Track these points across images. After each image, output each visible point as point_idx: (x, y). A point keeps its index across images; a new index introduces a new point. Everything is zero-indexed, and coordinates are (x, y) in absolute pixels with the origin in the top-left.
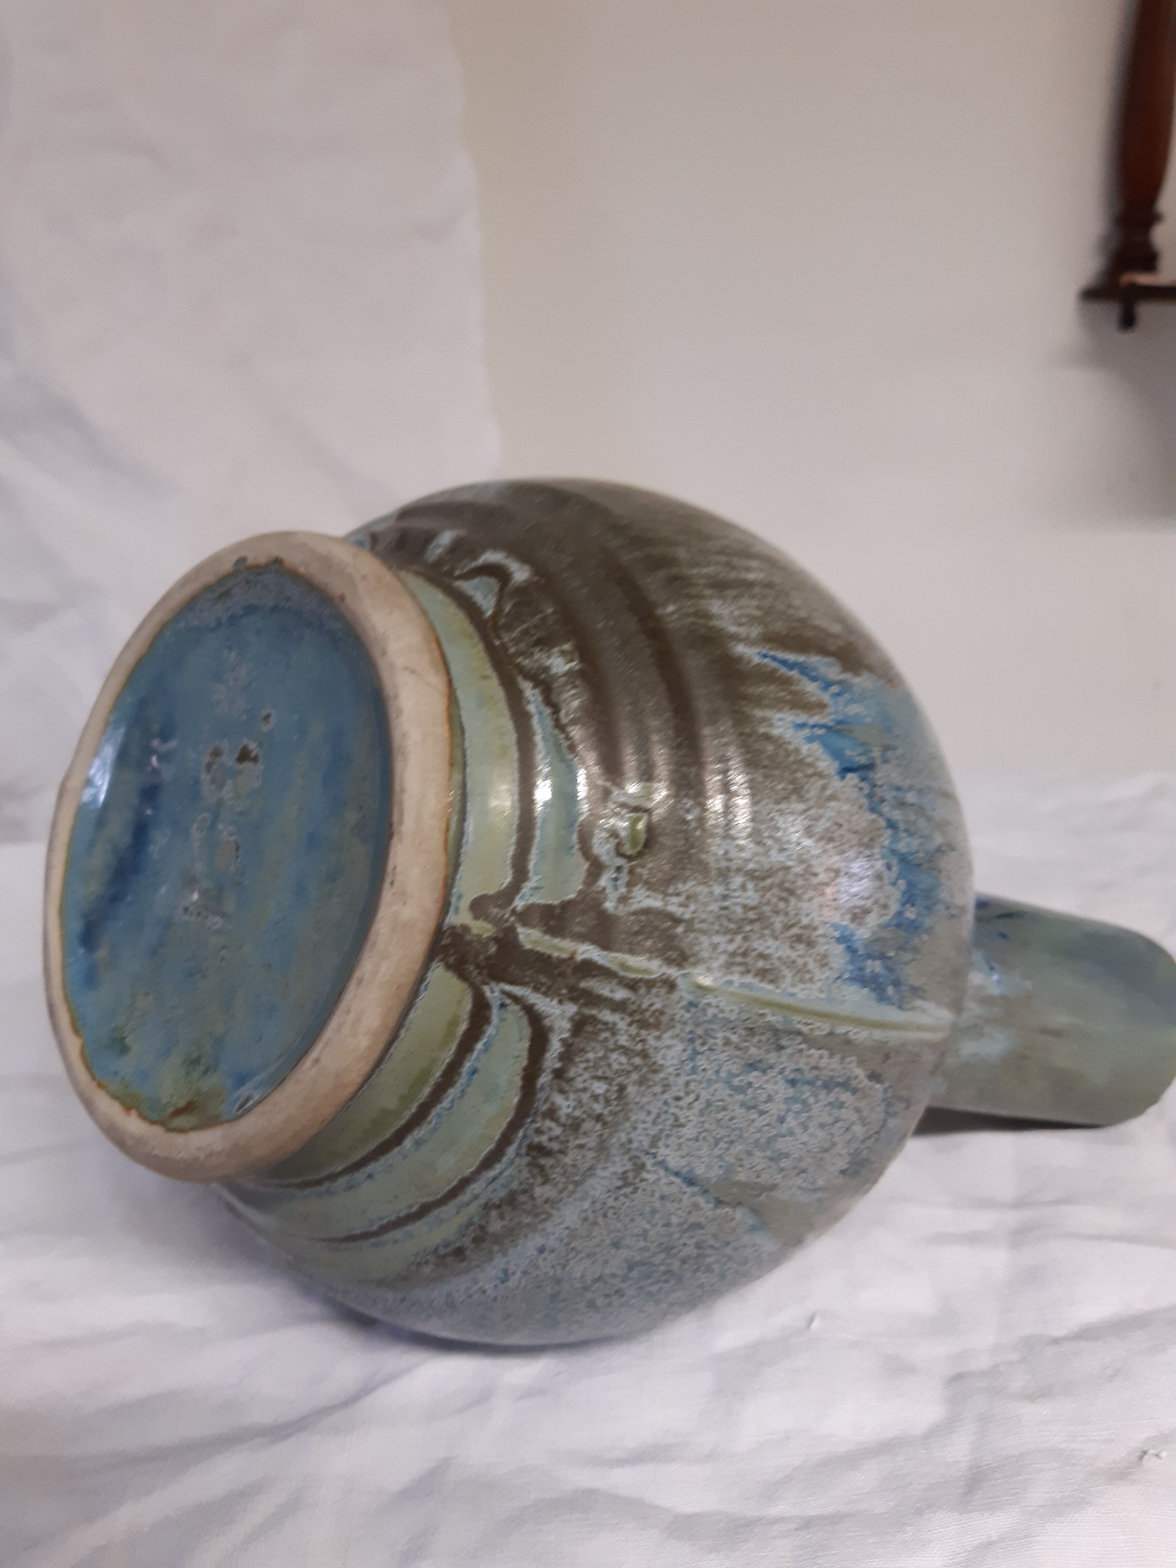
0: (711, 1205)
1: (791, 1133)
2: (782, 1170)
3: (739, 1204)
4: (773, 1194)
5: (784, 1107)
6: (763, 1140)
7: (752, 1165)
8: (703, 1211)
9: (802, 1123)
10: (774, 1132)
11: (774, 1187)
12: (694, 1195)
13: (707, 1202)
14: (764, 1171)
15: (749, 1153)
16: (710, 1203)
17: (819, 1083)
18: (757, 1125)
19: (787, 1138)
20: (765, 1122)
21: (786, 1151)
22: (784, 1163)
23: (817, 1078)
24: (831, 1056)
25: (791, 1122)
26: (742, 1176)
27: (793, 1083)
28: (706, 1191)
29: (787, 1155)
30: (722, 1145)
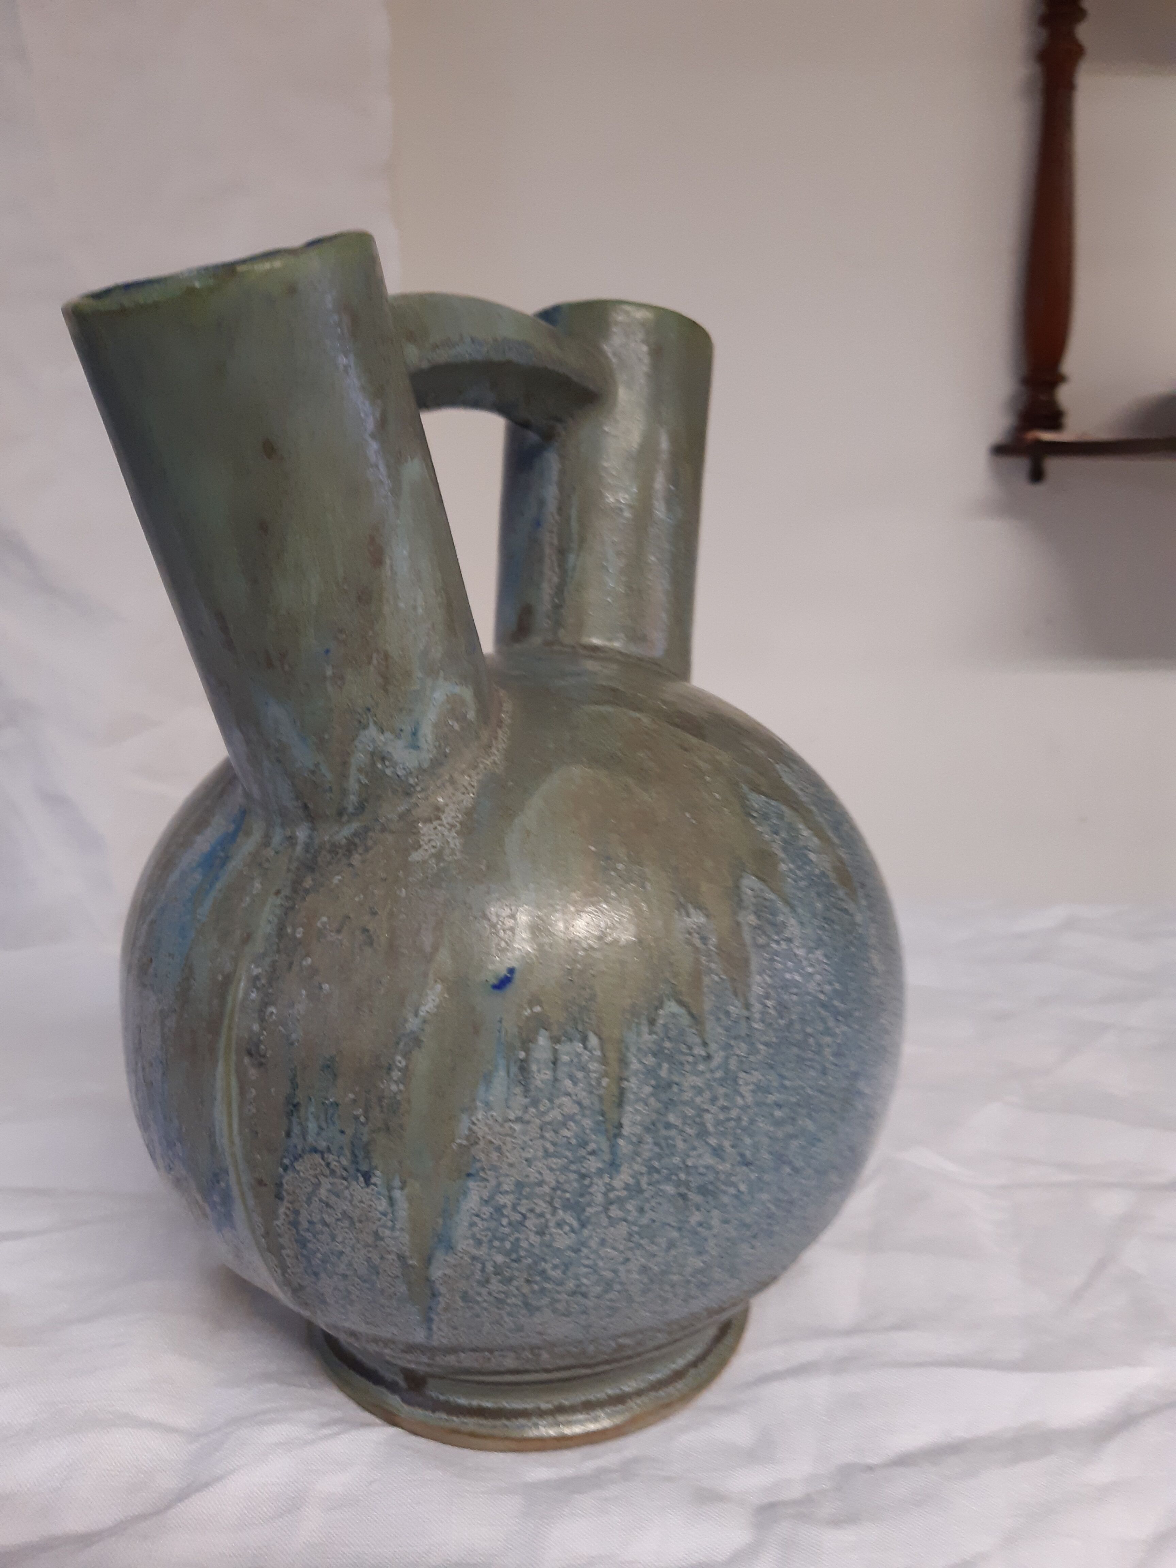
0: (440, 1299)
1: (350, 1264)
2: (382, 1258)
3: (428, 1279)
4: (407, 1254)
5: (336, 1278)
6: (367, 1285)
7: (390, 1286)
8: (448, 1301)
9: (339, 1258)
10: (356, 1279)
11: (401, 1257)
12: (438, 1314)
13: (439, 1303)
14: (391, 1274)
15: (382, 1291)
16: (439, 1301)
17: (305, 1252)
18: (358, 1293)
19: (355, 1266)
20: (353, 1288)
21: (366, 1263)
22: (376, 1260)
23: (303, 1255)
24: (282, 1247)
25: (342, 1268)
26: (403, 1288)
27: (316, 1274)
28: (430, 1308)
29: (369, 1260)
30: (388, 1310)
